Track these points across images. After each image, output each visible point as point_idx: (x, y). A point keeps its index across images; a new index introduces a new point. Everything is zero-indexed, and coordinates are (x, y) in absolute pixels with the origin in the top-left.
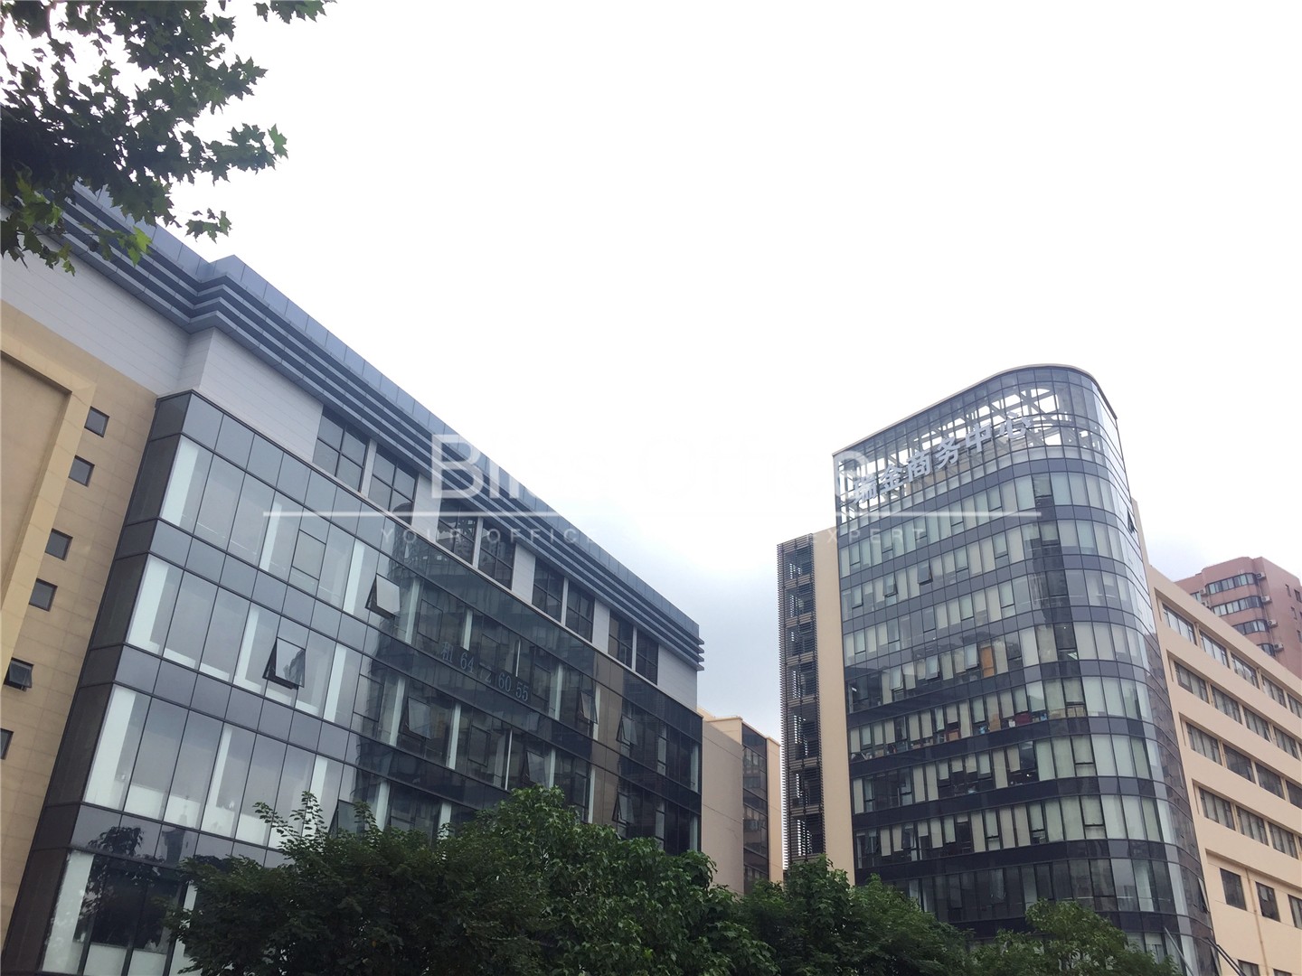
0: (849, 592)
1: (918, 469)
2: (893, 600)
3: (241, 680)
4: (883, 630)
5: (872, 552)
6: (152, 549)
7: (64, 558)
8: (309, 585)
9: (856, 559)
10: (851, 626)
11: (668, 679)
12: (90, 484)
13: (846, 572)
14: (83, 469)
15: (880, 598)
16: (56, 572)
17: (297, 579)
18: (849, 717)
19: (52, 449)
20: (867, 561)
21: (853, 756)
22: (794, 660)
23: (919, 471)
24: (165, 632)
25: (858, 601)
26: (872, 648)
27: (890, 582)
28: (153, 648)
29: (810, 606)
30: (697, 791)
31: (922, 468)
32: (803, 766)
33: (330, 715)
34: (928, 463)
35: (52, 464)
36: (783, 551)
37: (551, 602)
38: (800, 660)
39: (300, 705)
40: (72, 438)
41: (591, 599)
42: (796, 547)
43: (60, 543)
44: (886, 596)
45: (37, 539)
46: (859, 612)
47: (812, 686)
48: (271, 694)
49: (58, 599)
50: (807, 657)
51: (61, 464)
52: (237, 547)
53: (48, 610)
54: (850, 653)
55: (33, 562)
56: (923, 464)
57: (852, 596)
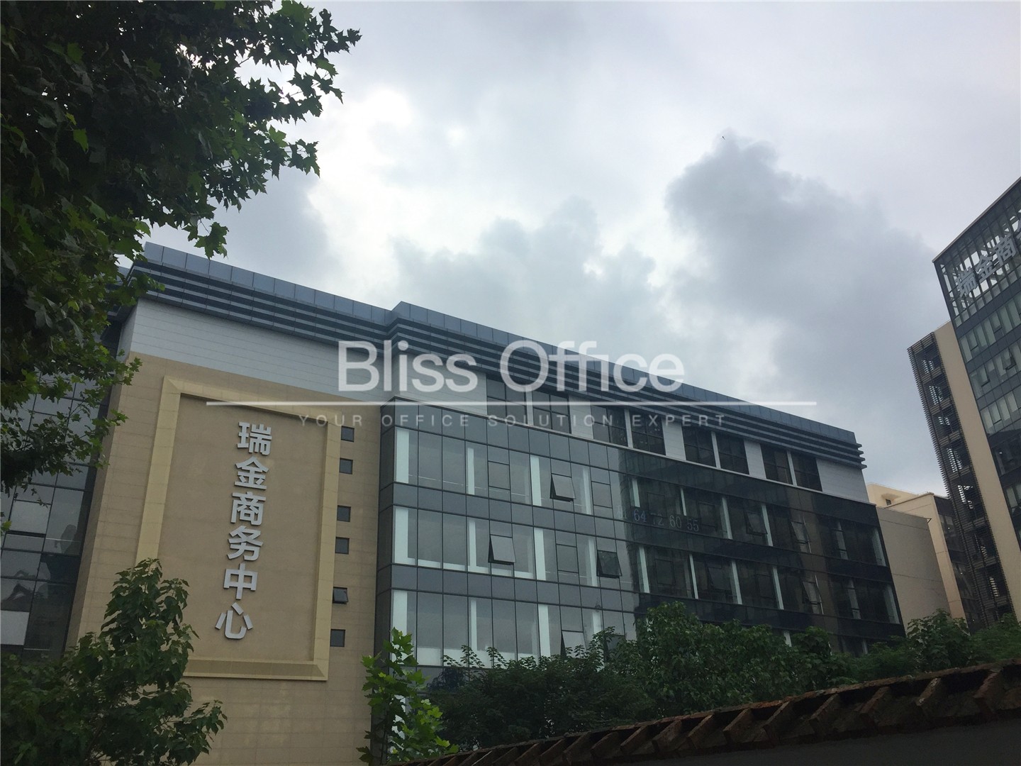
0: (975, 373)
1: (1005, 253)
2: (1013, 371)
3: (473, 567)
4: (1011, 399)
5: (985, 335)
6: (394, 503)
7: (349, 521)
8: (503, 495)
9: (975, 344)
10: (983, 404)
11: (832, 483)
12: (353, 473)
13: (969, 357)
14: (346, 465)
15: (1002, 372)
16: (347, 530)
17: (494, 493)
18: (1002, 478)
19: (325, 457)
20: (984, 343)
21: (1013, 510)
22: (945, 441)
23: (1006, 255)
24: (415, 551)
25: (985, 379)
26: (1007, 416)
27: (1007, 356)
28: (410, 562)
29: (946, 392)
30: (885, 565)
31: (1008, 251)
32: (974, 526)
33: (542, 575)
34: (1012, 246)
35: (327, 469)
36: (913, 353)
37: (704, 455)
38: (950, 440)
39: (518, 574)
40: (335, 448)
41: (740, 441)
42: (923, 346)
43: (344, 513)
44: (1007, 369)
45: (330, 515)
46: (987, 388)
47: (965, 458)
48: (496, 572)
49: (352, 545)
50: (954, 436)
51: (333, 466)
52: (449, 484)
53: (348, 553)
54: (990, 424)
55: (331, 528)
56: (1008, 247)
57: (979, 376)
